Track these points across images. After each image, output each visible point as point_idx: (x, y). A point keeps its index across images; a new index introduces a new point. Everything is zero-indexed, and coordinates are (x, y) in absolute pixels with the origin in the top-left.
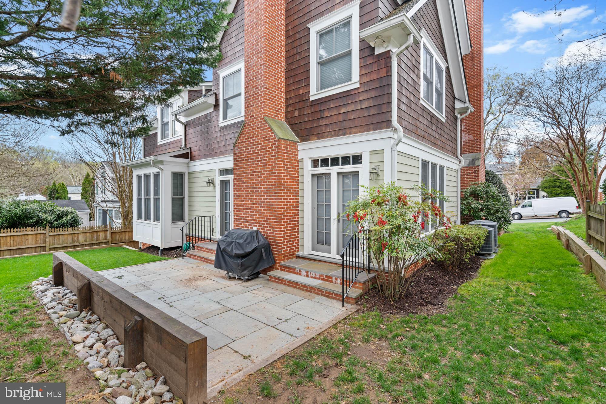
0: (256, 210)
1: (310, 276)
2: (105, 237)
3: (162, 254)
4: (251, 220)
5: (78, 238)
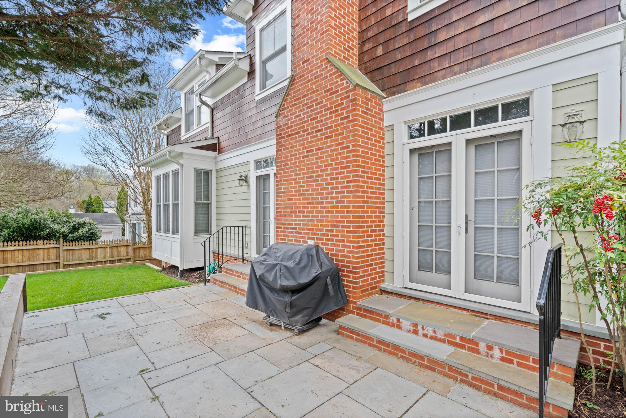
0: (312, 212)
1: (421, 332)
2: (127, 252)
3: (182, 276)
4: (304, 229)
5: (96, 253)
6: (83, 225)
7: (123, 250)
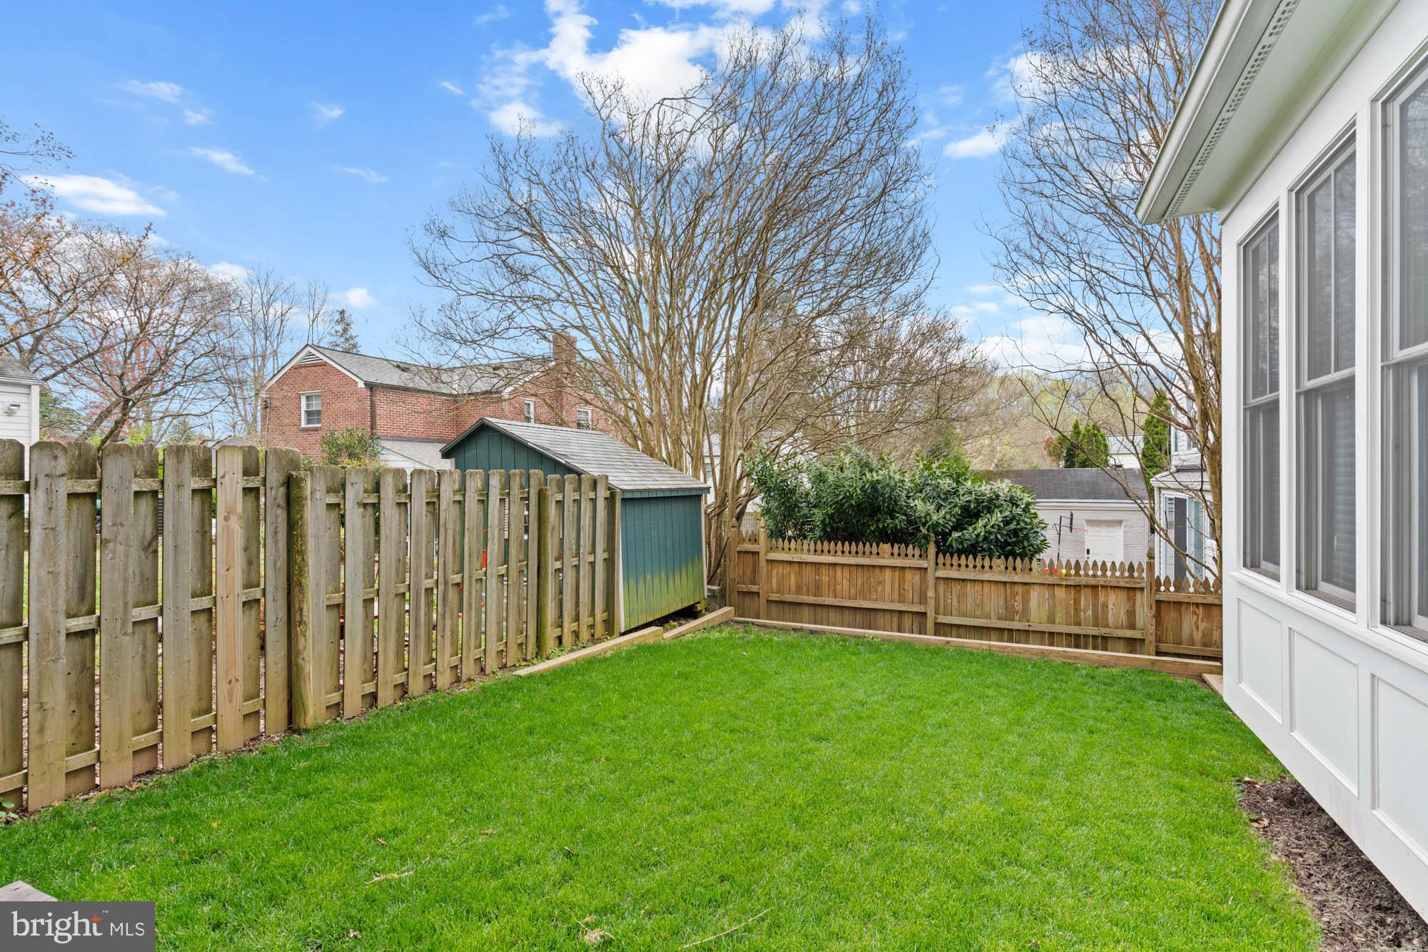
2: (1131, 614)
5: (1026, 601)
6: (989, 505)
7: (1115, 605)
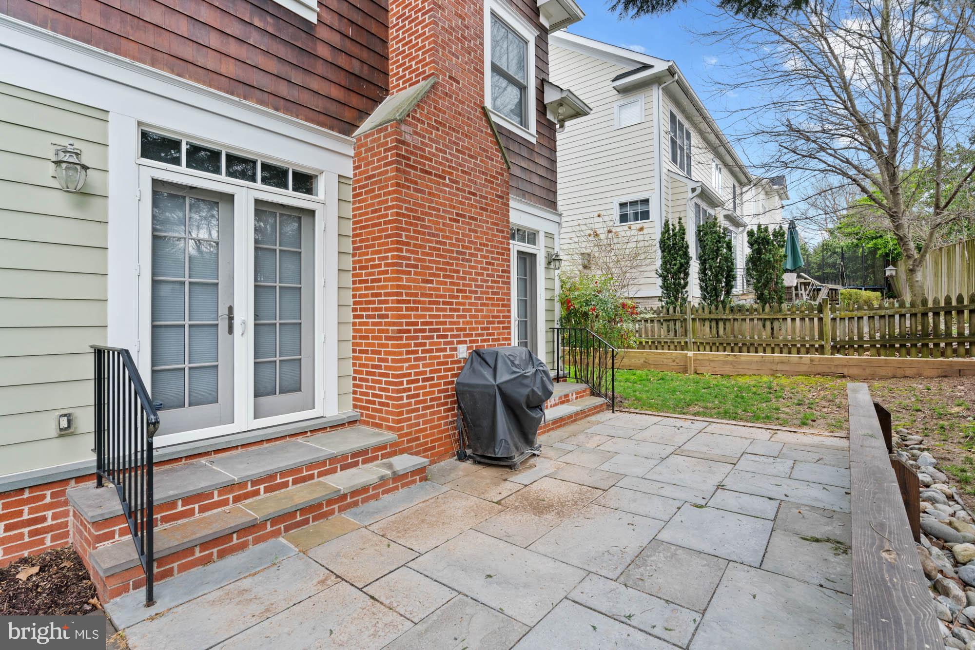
0: (464, 304)
